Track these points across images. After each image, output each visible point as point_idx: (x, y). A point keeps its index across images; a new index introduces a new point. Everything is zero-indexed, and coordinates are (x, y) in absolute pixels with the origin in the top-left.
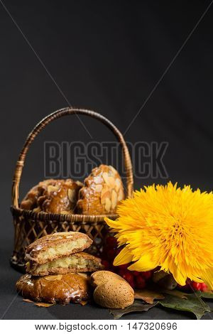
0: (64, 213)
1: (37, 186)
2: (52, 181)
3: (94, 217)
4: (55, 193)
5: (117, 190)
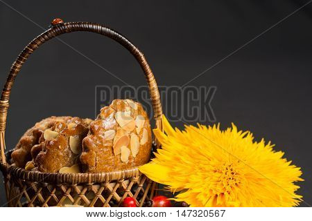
3: (103, 174)
4: (51, 142)
5: (138, 131)
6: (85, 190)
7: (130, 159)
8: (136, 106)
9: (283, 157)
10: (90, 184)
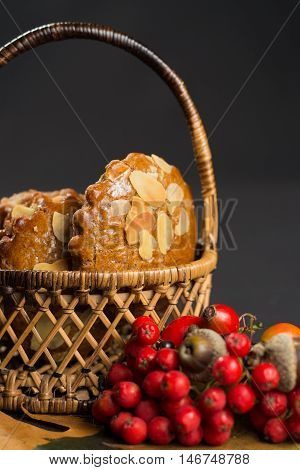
0: (41, 267)
2: (31, 194)
3: (107, 275)
4: (22, 222)
5: (172, 209)
6: (76, 301)
7: (155, 255)
8: (167, 168)
10: (83, 290)
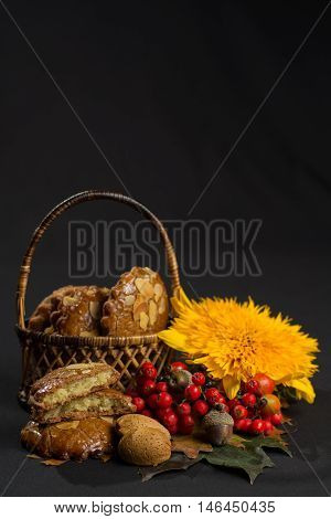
1: (51, 296)
2: (71, 288)
3: (124, 339)
4: (72, 308)
5: (157, 299)
6: (105, 354)
7: (148, 326)
8: (154, 275)
9: (300, 331)
10: (110, 348)
